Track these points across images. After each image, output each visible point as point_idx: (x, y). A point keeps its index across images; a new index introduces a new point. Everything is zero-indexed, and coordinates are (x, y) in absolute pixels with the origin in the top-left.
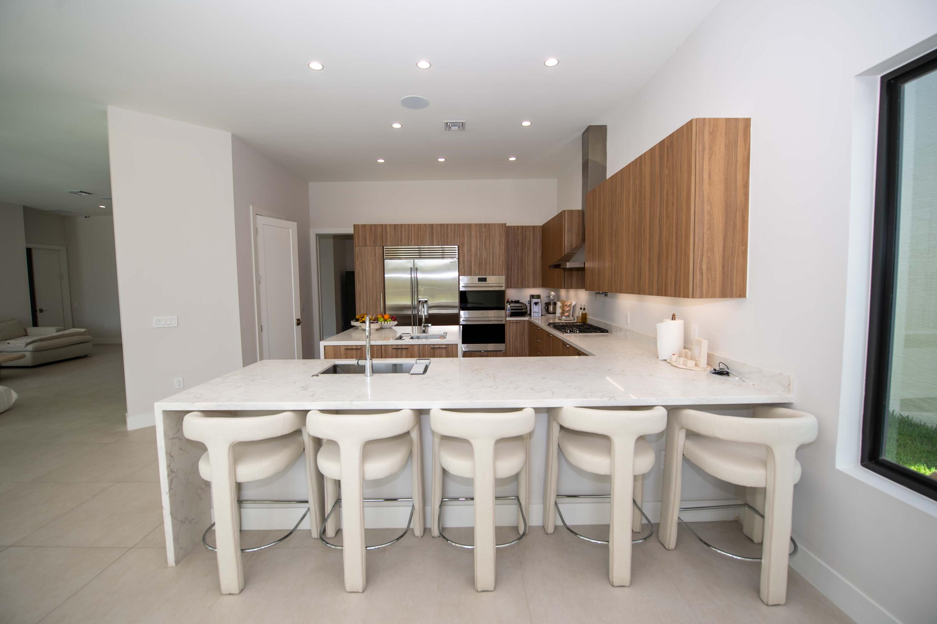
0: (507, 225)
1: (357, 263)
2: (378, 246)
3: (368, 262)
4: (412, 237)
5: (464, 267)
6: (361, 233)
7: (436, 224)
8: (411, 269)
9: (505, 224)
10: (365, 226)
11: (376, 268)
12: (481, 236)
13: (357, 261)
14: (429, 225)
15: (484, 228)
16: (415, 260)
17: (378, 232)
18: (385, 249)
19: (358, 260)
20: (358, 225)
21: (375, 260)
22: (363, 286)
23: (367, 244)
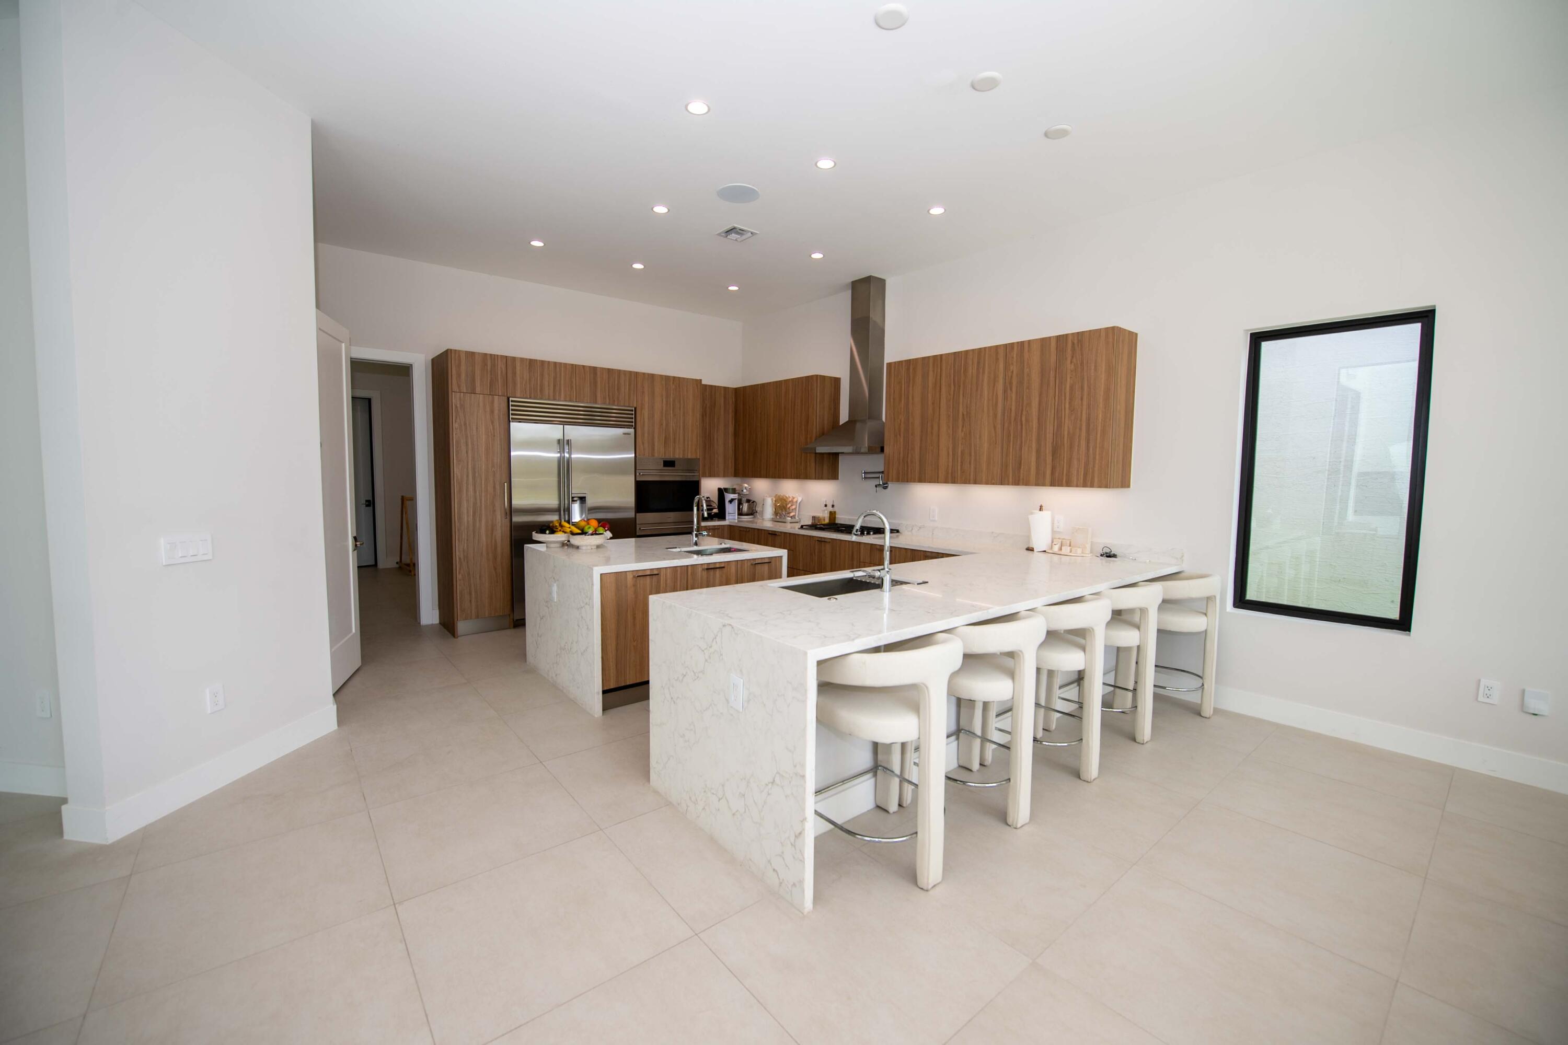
0: (703, 383)
1: (456, 425)
2: (499, 396)
3: (477, 423)
4: (560, 384)
5: (643, 443)
6: (463, 367)
7: (601, 368)
8: (559, 441)
9: (701, 380)
10: (473, 354)
11: (494, 436)
12: (667, 397)
13: (456, 422)
14: (590, 367)
15: (673, 383)
16: (565, 426)
17: (499, 369)
18: (512, 401)
19: (458, 420)
20: (459, 351)
21: (493, 422)
22: (467, 469)
23: (477, 391)
